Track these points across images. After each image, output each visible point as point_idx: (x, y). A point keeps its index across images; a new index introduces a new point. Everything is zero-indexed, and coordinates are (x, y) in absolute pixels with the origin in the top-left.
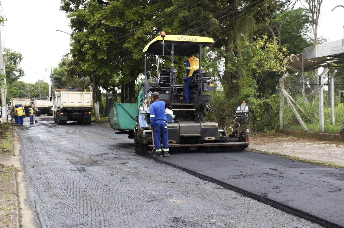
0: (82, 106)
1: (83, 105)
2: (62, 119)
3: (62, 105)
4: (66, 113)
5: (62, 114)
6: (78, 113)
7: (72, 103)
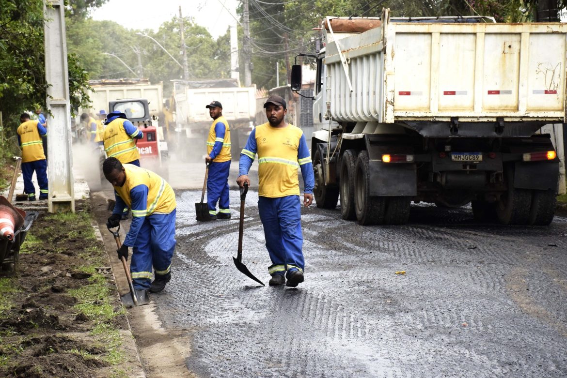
0: (509, 114)
1: (517, 109)
2: (382, 191)
3: (390, 107)
4: (410, 158)
5: (386, 159)
6: (480, 157)
7: (446, 93)
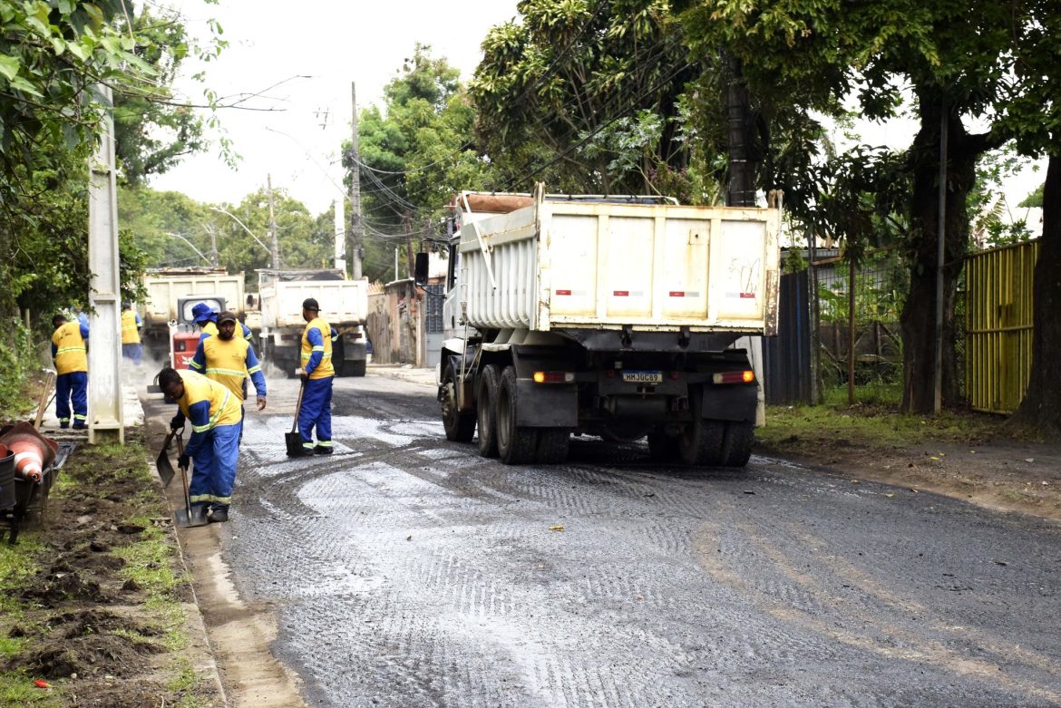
0: (697, 323)
1: (706, 316)
2: (535, 420)
3: (545, 310)
4: (569, 377)
5: (539, 377)
6: (660, 377)
7: (616, 293)
